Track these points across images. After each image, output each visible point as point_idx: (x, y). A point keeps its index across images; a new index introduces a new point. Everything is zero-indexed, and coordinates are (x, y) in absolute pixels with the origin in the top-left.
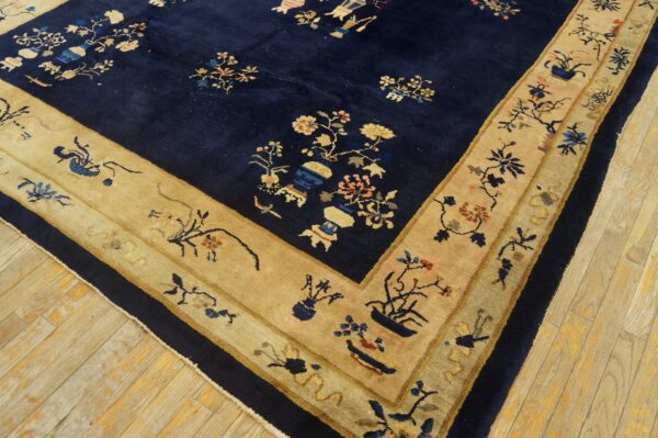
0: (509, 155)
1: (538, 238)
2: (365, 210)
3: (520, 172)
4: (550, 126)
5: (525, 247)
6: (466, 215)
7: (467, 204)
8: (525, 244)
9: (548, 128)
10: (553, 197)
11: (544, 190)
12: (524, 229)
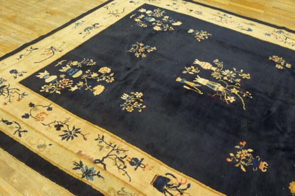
0: (76, 136)
1: (19, 138)
2: (53, 85)
3: (63, 139)
4: (101, 162)
5: (16, 132)
6: (40, 114)
7: (47, 115)
8: (18, 132)
9: (99, 160)
10: (42, 149)
11: (48, 147)
12: (26, 133)
